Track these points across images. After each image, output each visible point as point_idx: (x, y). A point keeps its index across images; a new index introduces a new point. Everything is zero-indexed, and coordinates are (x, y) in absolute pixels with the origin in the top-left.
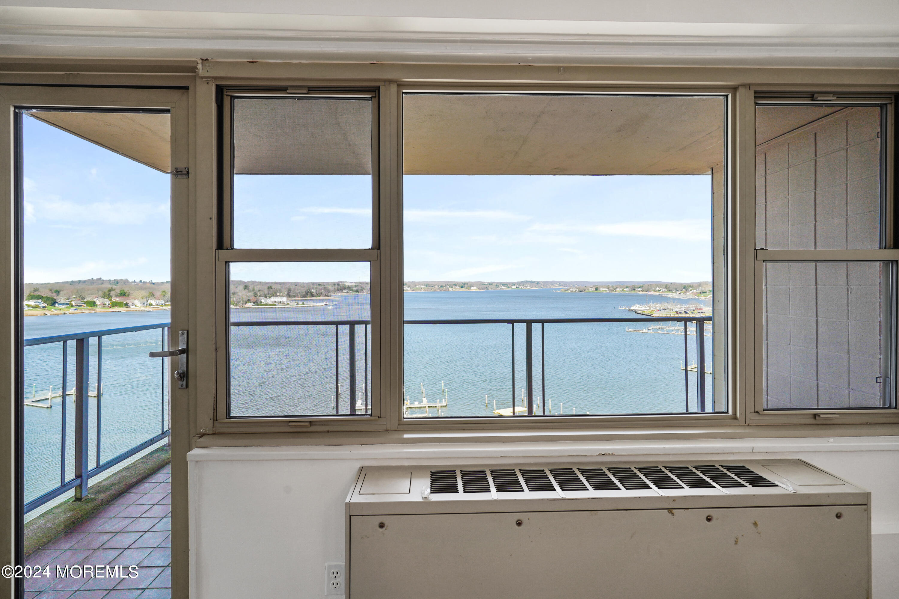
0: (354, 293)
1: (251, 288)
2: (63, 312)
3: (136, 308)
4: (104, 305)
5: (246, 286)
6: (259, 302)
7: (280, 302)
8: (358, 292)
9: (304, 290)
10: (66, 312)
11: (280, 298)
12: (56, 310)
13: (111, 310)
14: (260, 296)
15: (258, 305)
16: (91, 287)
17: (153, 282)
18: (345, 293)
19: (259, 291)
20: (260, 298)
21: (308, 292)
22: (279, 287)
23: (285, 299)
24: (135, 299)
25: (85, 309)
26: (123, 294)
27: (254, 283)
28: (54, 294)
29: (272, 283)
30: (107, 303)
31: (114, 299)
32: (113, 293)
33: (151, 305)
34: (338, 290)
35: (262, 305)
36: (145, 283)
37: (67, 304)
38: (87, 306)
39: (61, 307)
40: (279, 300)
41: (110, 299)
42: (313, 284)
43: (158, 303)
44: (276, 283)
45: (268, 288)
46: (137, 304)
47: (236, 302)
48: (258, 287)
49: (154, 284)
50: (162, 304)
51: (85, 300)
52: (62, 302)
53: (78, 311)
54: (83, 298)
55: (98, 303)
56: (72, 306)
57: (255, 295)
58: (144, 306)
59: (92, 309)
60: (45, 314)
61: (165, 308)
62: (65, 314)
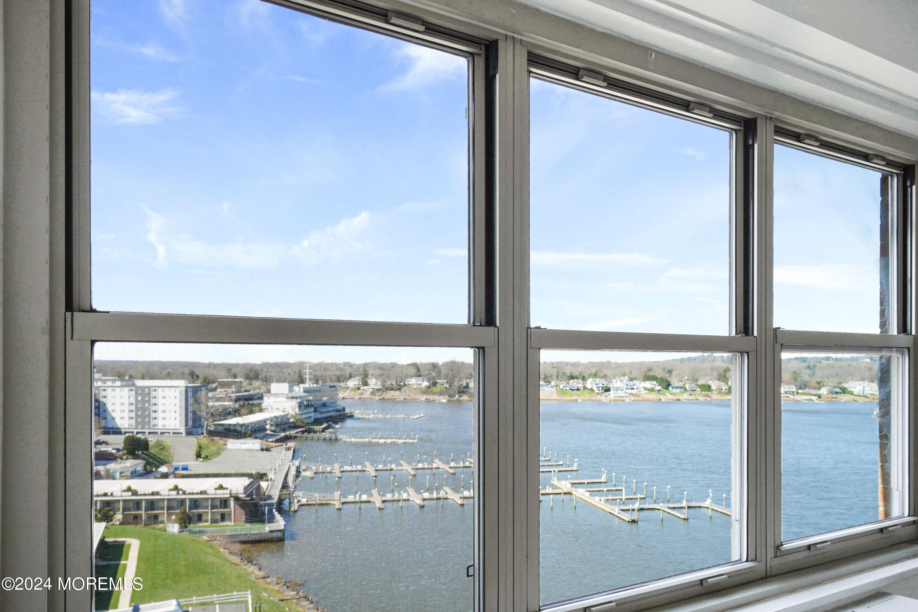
2: (677, 398)
4: (720, 391)
10: (681, 398)
12: (671, 394)
25: (699, 395)
28: (667, 375)
30: (724, 388)
37: (681, 388)
38: (702, 391)
39: (675, 391)
41: (726, 381)
43: (787, 390)
50: (793, 392)
51: (699, 383)
52: (676, 384)
53: (692, 397)
54: (697, 380)
55: (713, 387)
56: (686, 390)
59: (707, 395)
60: (660, 400)
61: (798, 397)
62: (679, 400)
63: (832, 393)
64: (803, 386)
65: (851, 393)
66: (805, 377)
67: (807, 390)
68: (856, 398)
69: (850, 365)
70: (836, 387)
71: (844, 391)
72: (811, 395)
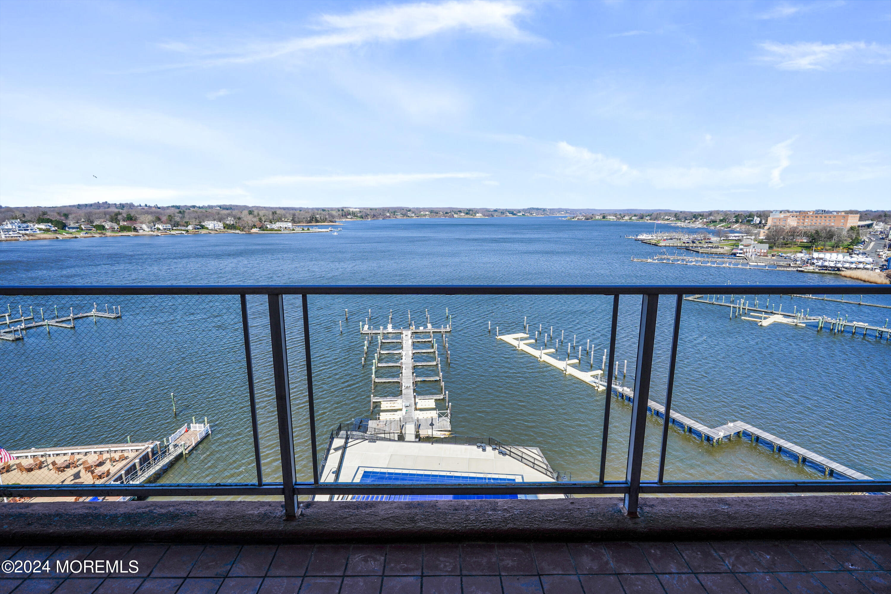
0: (359, 219)
1: (256, 213)
2: (74, 236)
3: (145, 233)
4: (113, 229)
5: (250, 211)
6: (265, 228)
7: (286, 228)
8: (362, 218)
9: (308, 216)
10: (77, 236)
11: (285, 223)
12: (67, 233)
13: (120, 234)
14: (265, 222)
15: (263, 230)
16: (98, 211)
17: (159, 206)
18: (349, 219)
19: (264, 216)
20: (266, 223)
21: (313, 218)
22: (283, 212)
23: (290, 225)
24: (142, 223)
25: (95, 233)
26: (130, 218)
27: (257, 208)
28: (63, 218)
29: (276, 208)
30: (116, 227)
31: (122, 223)
32: (120, 217)
33: (158, 229)
34: (342, 216)
35: (268, 231)
36: (149, 207)
37: (77, 228)
38: (97, 230)
39: (71, 231)
40: (285, 226)
41: (118, 223)
42: (318, 209)
43: (165, 228)
44: (280, 208)
45: (273, 213)
46: (145, 229)
47: (242, 228)
48: (263, 212)
49: (159, 208)
50: (170, 229)
51: (94, 224)
52: (72, 225)
53: (89, 235)
54: (92, 222)
55: (107, 227)
56: (82, 230)
57: (260, 220)
58: (152, 231)
59: (102, 233)
60: (57, 238)
61: (173, 232)
62: (76, 238)
63: (195, 229)
64: (176, 224)
65: (207, 228)
66: (177, 219)
67: (179, 228)
68: (210, 231)
69: (206, 211)
70: (197, 225)
71: (203, 227)
72: (182, 230)
